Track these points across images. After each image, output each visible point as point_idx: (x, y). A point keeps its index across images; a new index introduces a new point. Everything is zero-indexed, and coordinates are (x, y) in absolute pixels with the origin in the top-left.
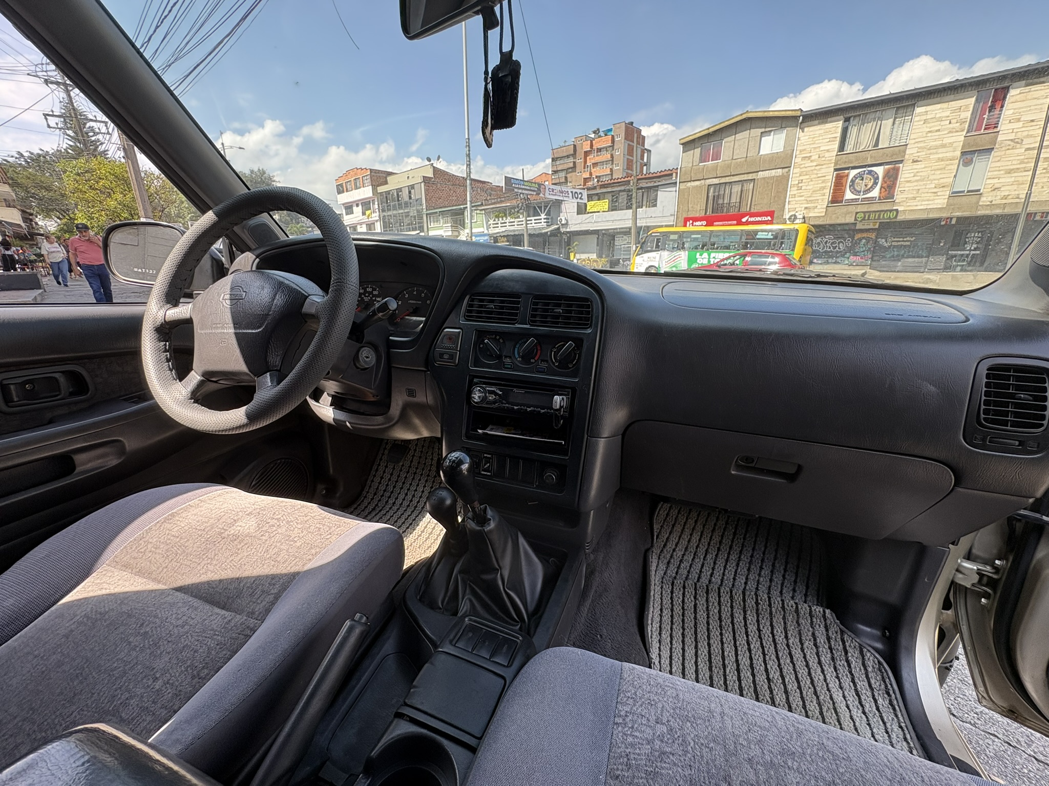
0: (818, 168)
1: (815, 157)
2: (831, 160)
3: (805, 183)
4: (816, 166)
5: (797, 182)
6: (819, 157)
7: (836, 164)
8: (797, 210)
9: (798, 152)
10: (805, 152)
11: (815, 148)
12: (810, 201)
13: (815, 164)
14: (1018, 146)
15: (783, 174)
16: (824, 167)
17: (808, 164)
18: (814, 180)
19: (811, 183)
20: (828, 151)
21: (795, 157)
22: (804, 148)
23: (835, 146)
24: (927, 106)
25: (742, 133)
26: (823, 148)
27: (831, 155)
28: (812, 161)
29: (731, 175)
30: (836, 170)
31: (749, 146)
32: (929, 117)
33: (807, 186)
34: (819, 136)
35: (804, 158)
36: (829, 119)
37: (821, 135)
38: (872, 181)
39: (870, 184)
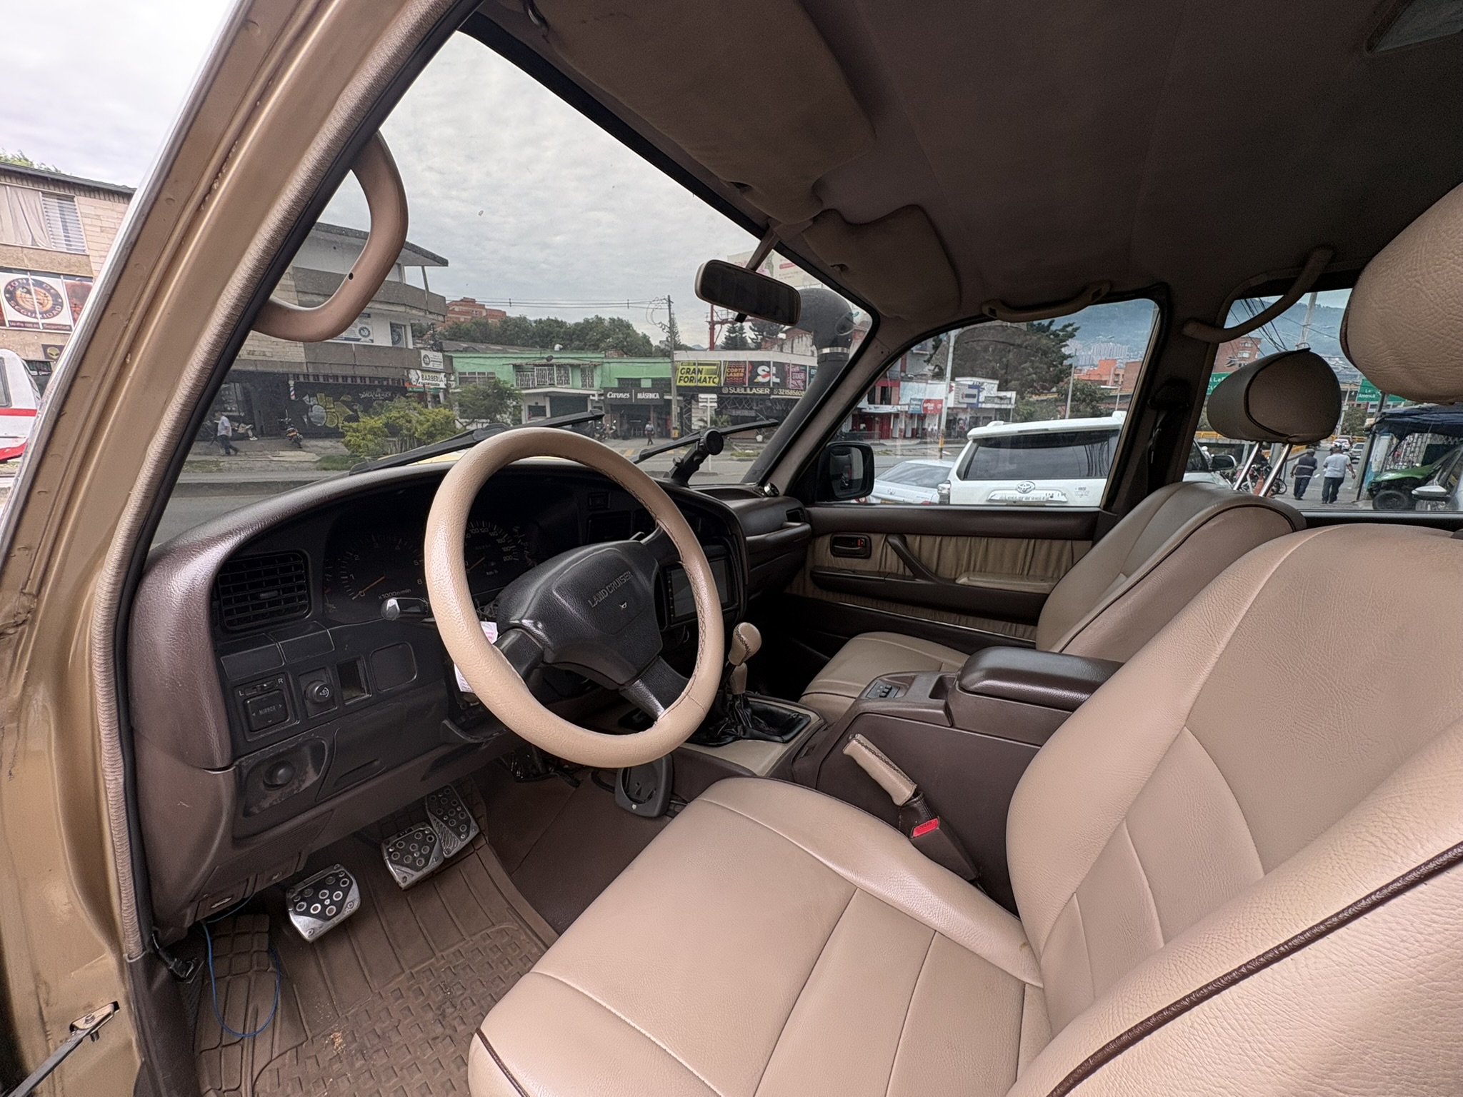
24: (95, 207)
32: (105, 224)
38: (50, 299)
39: (49, 303)
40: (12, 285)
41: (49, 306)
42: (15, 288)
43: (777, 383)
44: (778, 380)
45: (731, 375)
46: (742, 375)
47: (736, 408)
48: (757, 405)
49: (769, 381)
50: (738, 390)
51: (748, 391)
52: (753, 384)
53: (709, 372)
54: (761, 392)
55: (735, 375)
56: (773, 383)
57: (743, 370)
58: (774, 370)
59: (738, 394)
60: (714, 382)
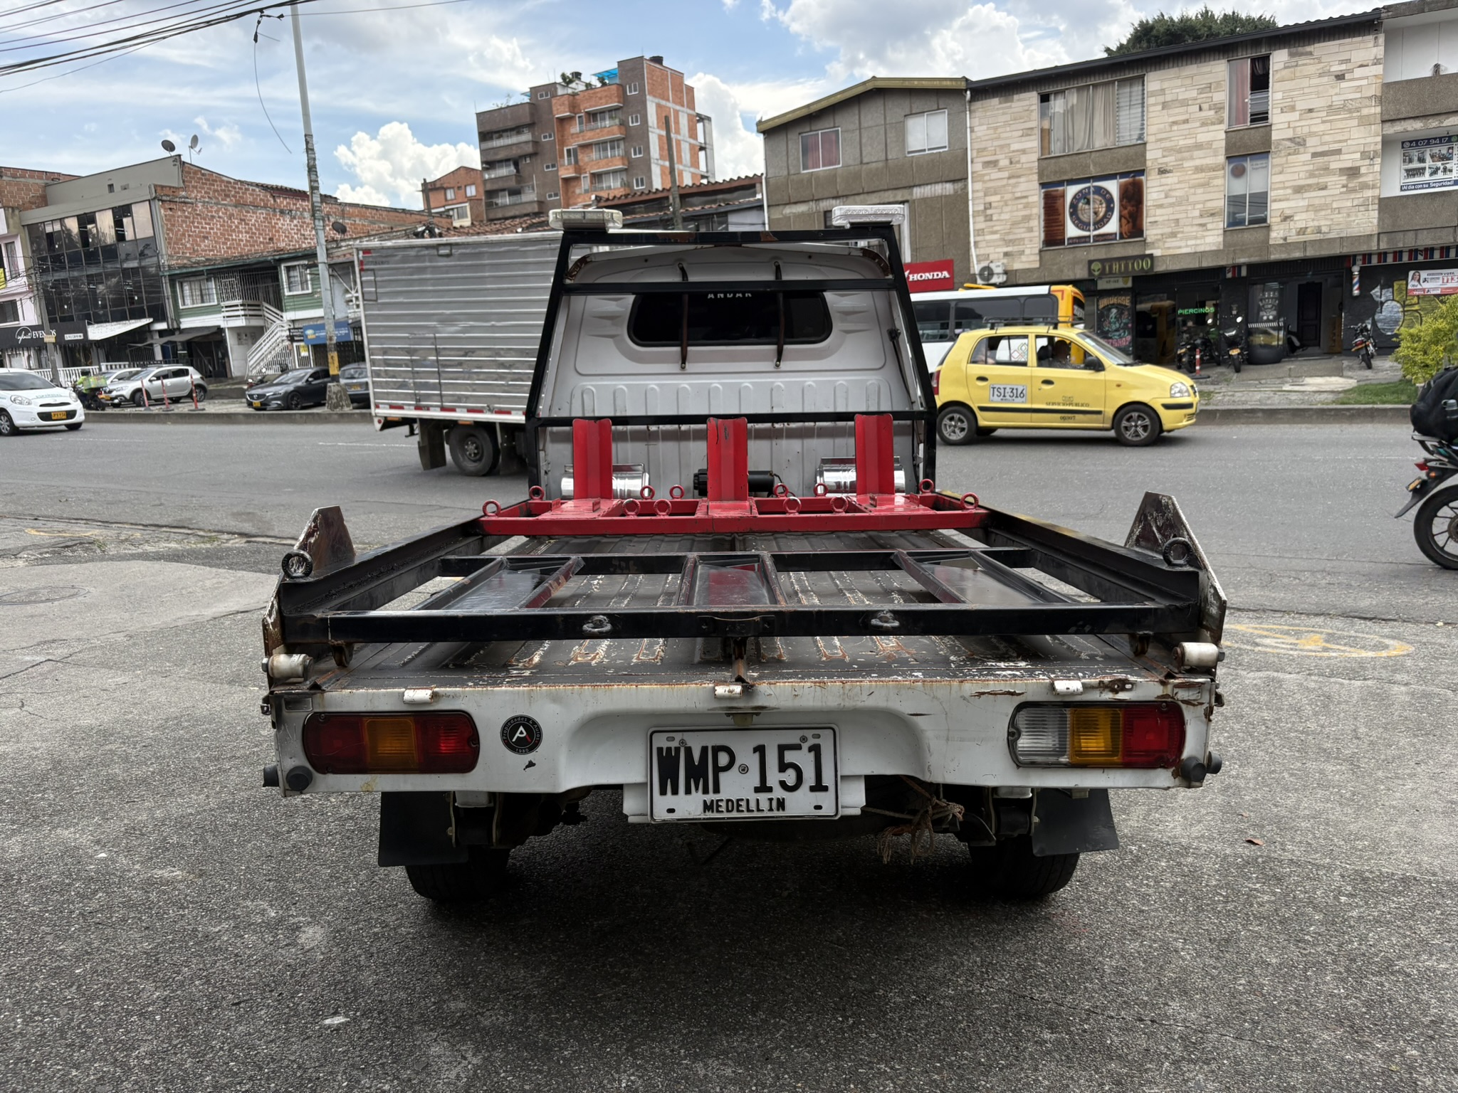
0: (1012, 181)
1: (1004, 162)
2: (1031, 169)
3: (996, 208)
4: (1009, 178)
5: (981, 207)
6: (1011, 163)
7: (1041, 174)
8: (991, 257)
9: (975, 154)
10: (985, 153)
11: (1002, 147)
12: (1010, 241)
13: (1006, 174)
14: (1302, 149)
15: (956, 192)
16: (1022, 180)
17: (995, 174)
18: (1010, 203)
19: (1007, 209)
20: (1024, 151)
21: (972, 162)
22: (983, 145)
23: (1034, 143)
24: (1162, 80)
25: (872, 115)
26: (1015, 147)
27: (1031, 159)
28: (1000, 170)
29: (863, 193)
30: (1043, 185)
31: (888, 140)
32: (1168, 98)
33: (1000, 214)
34: (1004, 126)
35: (987, 164)
36: (1016, 97)
37: (1006, 124)
38: (1104, 205)
39: (1102, 211)
40: (1076, 198)
41: (1101, 215)
42: (1079, 200)
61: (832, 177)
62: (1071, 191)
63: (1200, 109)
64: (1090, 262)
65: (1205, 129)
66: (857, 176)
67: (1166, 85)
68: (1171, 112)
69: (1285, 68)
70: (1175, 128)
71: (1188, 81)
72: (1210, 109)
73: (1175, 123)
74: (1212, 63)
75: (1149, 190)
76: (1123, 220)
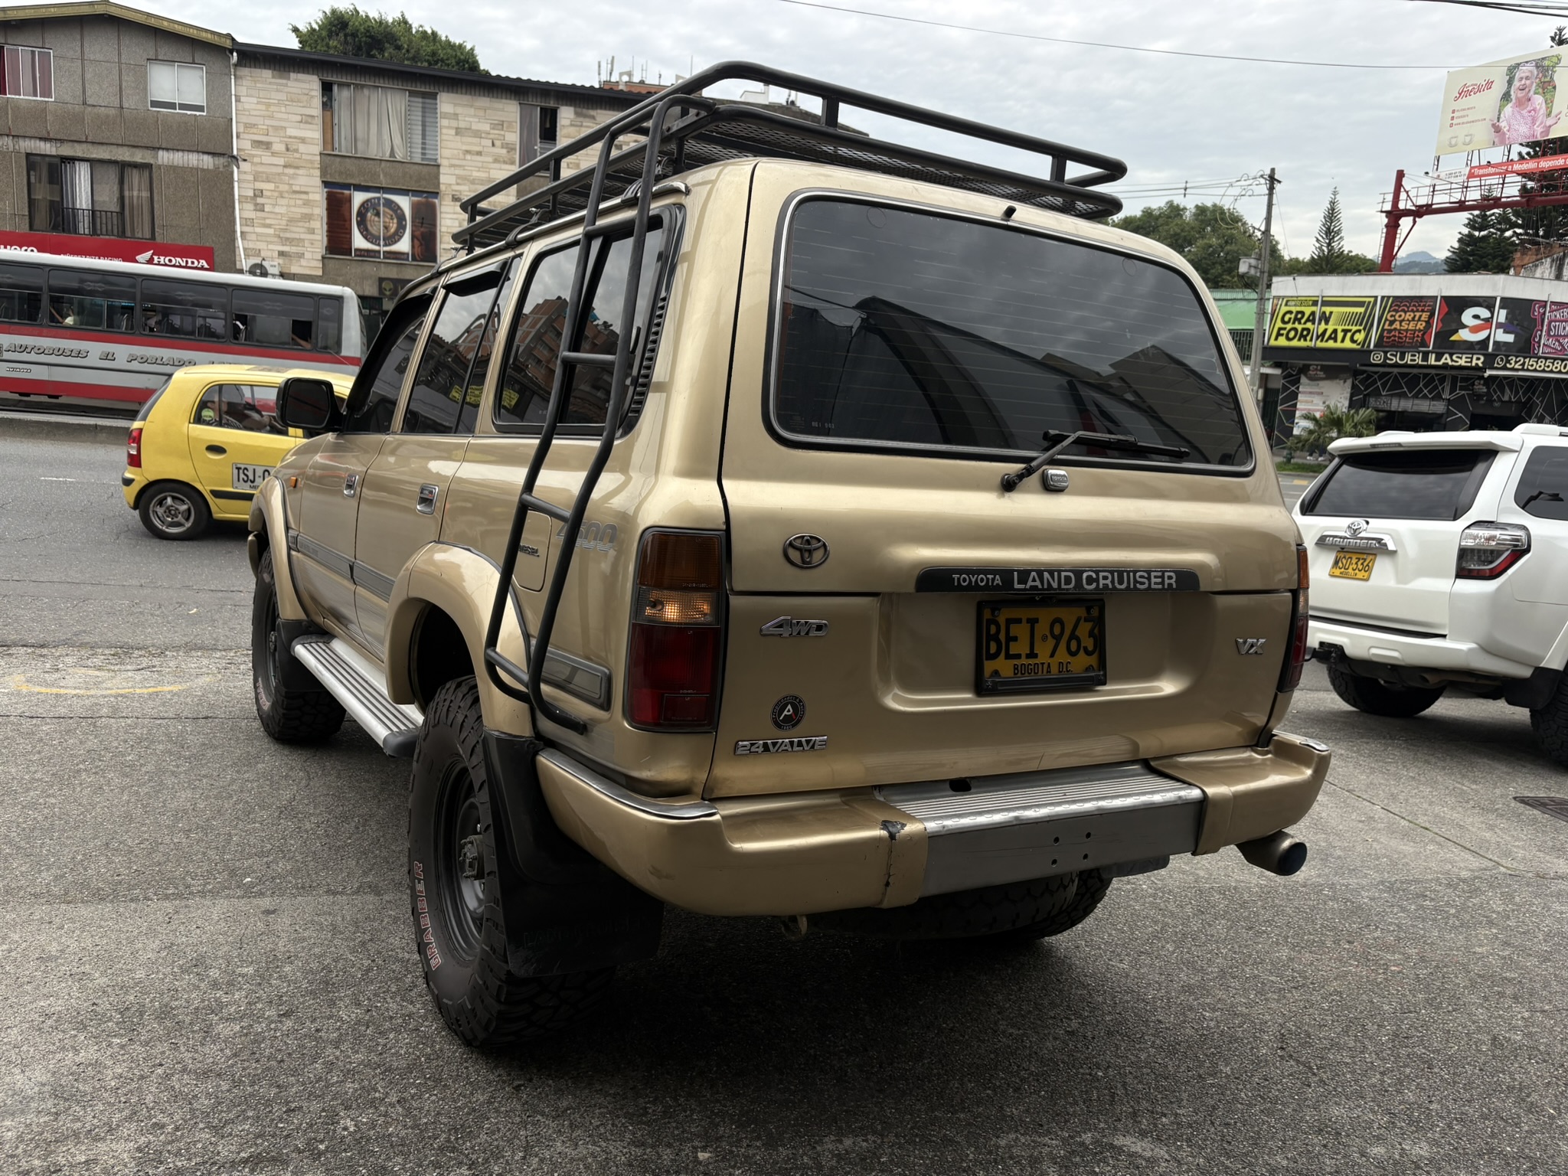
0: (290, 171)
1: (278, 147)
2: (311, 162)
3: (269, 198)
4: (285, 166)
5: (251, 193)
6: (287, 149)
7: (324, 170)
8: (263, 254)
9: (241, 130)
10: (253, 130)
11: (276, 128)
12: (287, 239)
13: (281, 161)
15: (217, 168)
16: (300, 172)
17: (267, 159)
18: (286, 195)
19: (281, 201)
20: (303, 140)
21: (238, 137)
22: (252, 120)
23: (315, 133)
24: (455, 105)
25: (100, 48)
26: (291, 132)
27: (313, 150)
28: (274, 154)
29: (86, 142)
30: (326, 184)
31: (124, 84)
32: (462, 125)
33: (274, 205)
34: (278, 105)
35: (257, 144)
36: (293, 75)
37: (280, 103)
38: (395, 221)
39: (393, 227)
40: (365, 207)
41: (393, 230)
42: (367, 210)
43: (1506, 344)
44: (1510, 338)
45: (1397, 325)
46: (1421, 326)
47: (1403, 395)
48: (1452, 390)
49: (1489, 337)
50: (1408, 358)
51: (1432, 360)
52: (1446, 343)
53: (1342, 320)
54: (1462, 362)
55: (1405, 326)
56: (1495, 343)
57: (1425, 316)
58: (1502, 315)
59: (1406, 366)
60: (1352, 340)
61: (40, 112)
62: (358, 198)
63: (493, 145)
64: (381, 280)
65: (497, 165)
66: (78, 119)
67: (459, 110)
68: (465, 139)
69: (572, 125)
70: (468, 157)
71: (481, 113)
72: (502, 147)
73: (468, 152)
74: (504, 101)
75: (443, 215)
76: (416, 241)
